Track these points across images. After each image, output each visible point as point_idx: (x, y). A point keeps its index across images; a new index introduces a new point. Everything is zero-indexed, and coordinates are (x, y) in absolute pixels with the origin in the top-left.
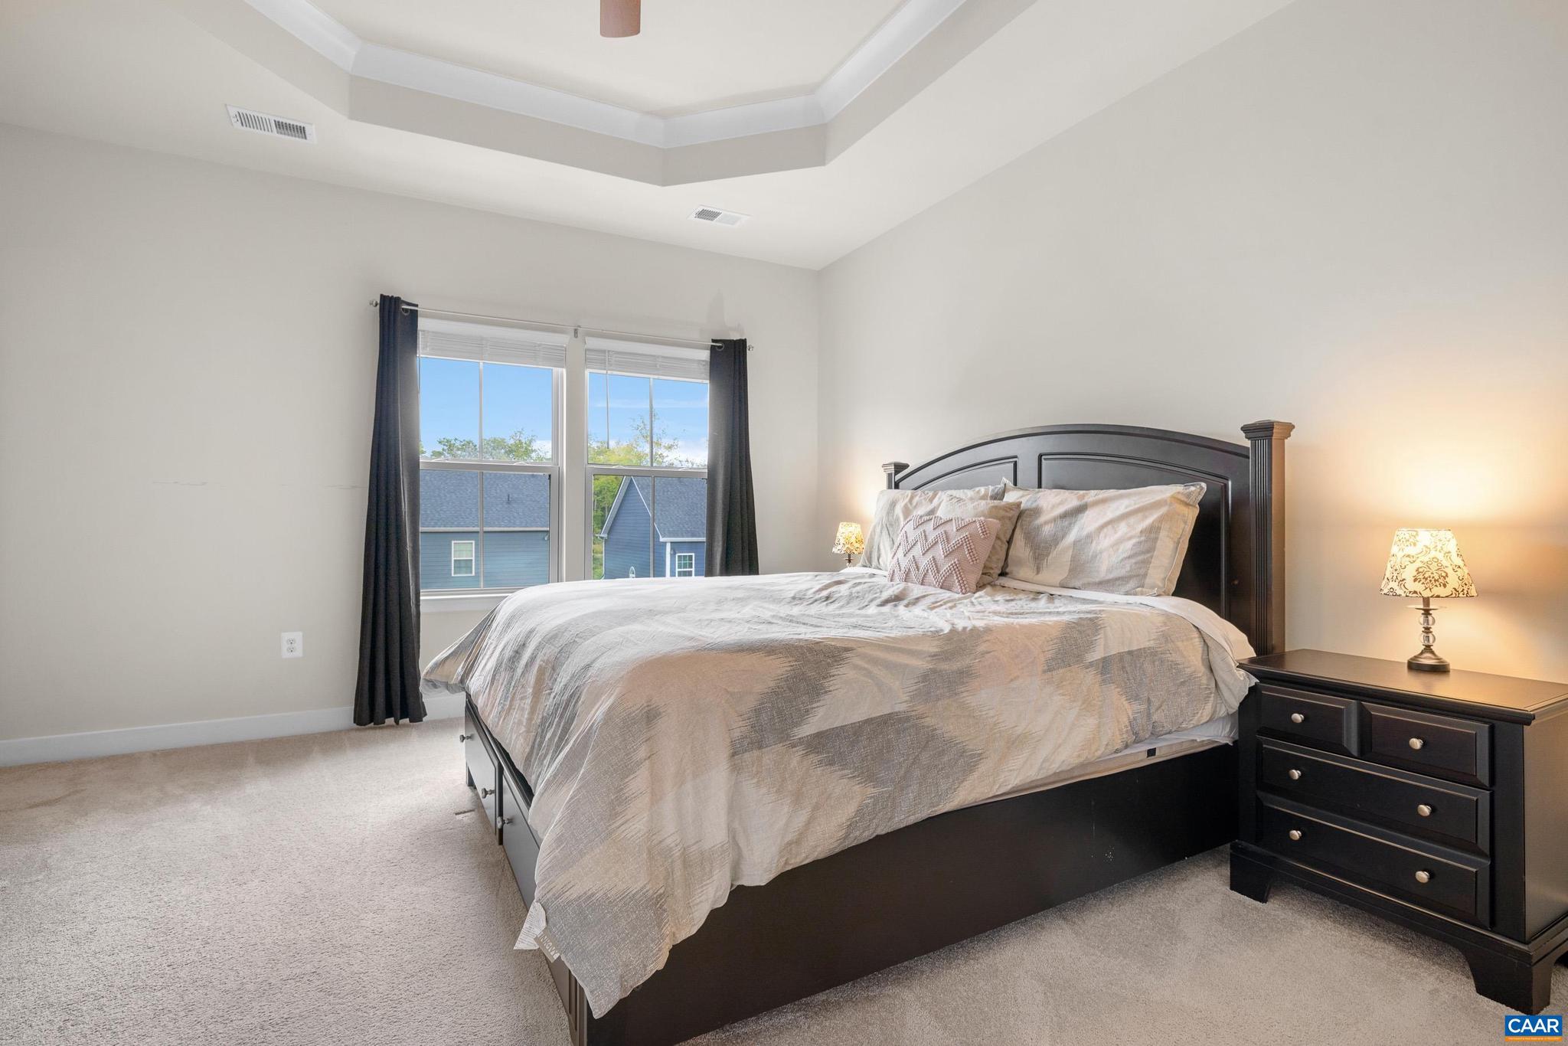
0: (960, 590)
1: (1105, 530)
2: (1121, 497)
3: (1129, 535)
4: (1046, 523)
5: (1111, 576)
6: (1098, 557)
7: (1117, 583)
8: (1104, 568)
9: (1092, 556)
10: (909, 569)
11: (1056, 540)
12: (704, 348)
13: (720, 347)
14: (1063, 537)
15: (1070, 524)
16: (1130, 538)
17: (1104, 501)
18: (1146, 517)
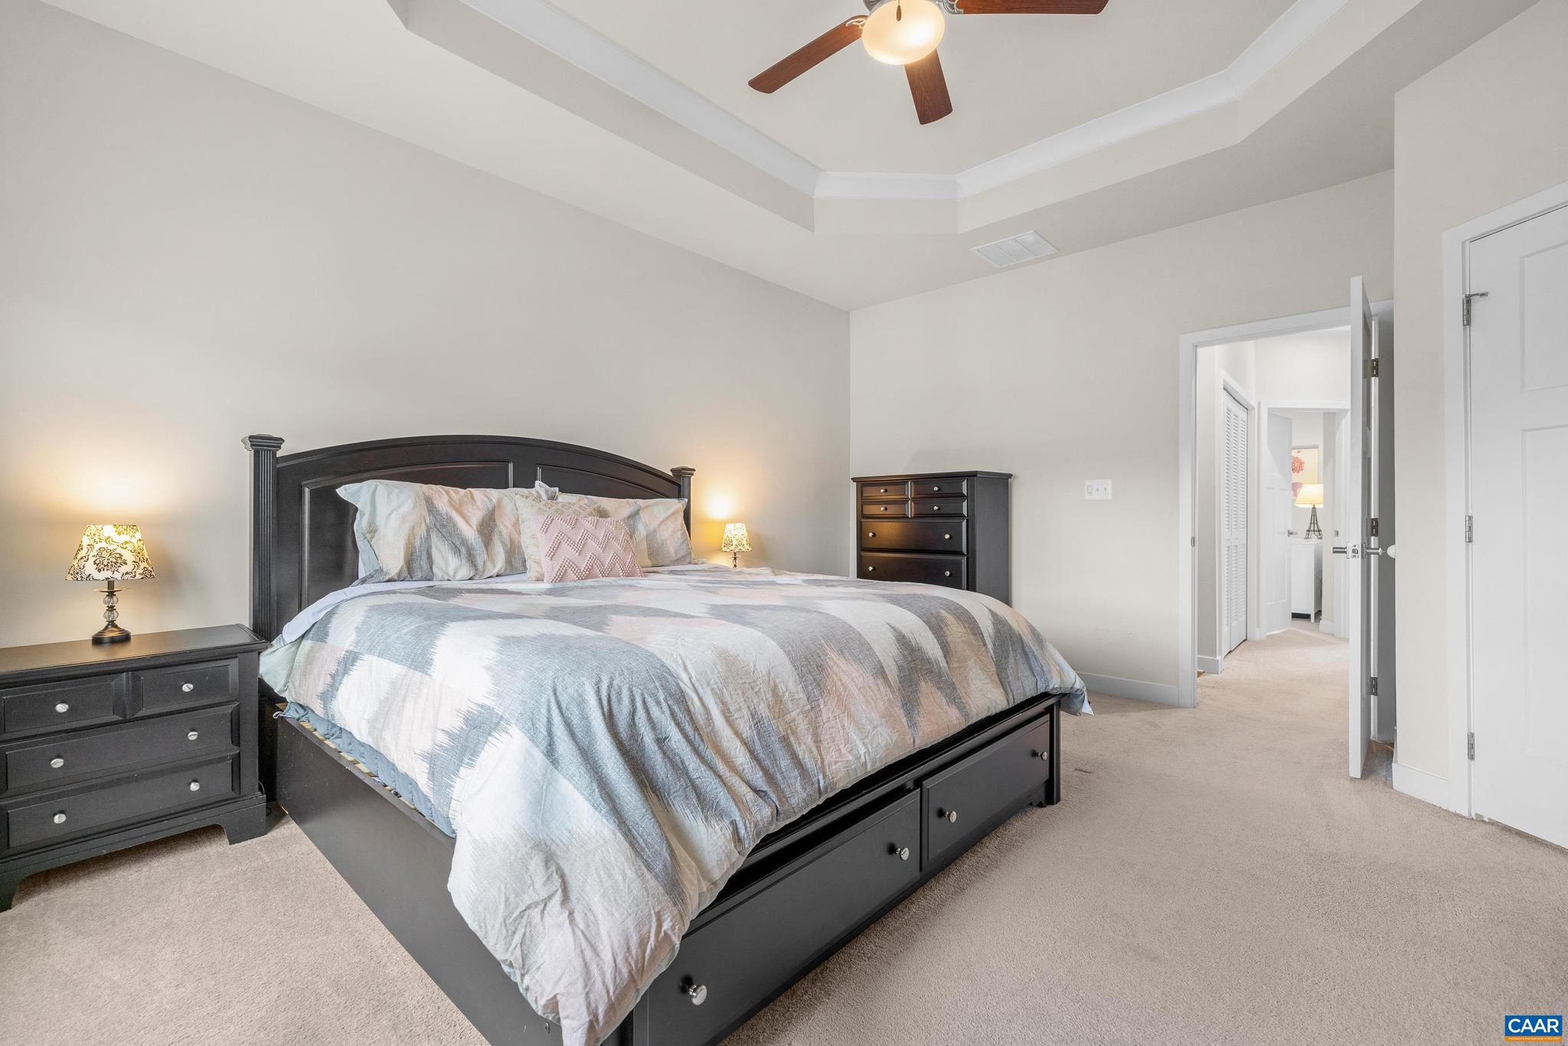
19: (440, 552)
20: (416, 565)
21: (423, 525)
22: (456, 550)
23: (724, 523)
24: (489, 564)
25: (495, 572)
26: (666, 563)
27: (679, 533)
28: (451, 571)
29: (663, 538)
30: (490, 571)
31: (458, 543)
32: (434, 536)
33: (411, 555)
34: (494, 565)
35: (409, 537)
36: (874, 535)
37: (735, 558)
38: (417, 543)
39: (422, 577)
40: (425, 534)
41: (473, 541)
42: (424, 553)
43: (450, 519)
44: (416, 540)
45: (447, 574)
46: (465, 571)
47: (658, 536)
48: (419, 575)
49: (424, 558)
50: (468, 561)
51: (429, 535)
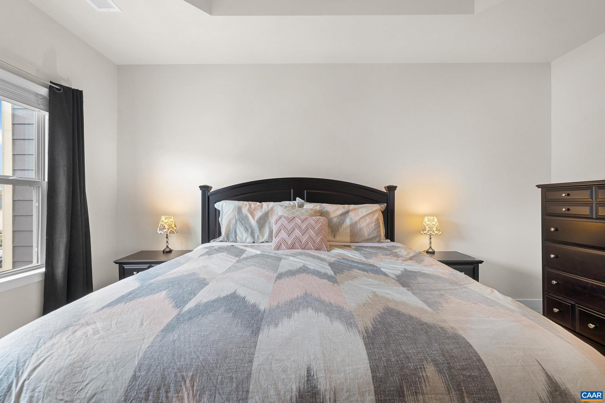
0: (326, 250)
1: (362, 220)
2: (361, 208)
3: (372, 221)
4: (334, 217)
5: (371, 237)
6: (362, 230)
7: (373, 239)
8: (366, 234)
9: (359, 230)
10: (295, 243)
11: (341, 224)
12: (44, 86)
13: (59, 90)
14: (343, 223)
15: (344, 218)
16: (372, 223)
17: (355, 209)
18: (374, 216)
19: (240, 230)
20: (230, 235)
21: (234, 219)
22: (246, 230)
23: (424, 216)
24: (260, 237)
25: (262, 241)
26: (359, 241)
27: (373, 224)
28: (244, 239)
29: (361, 226)
30: (261, 240)
31: (248, 227)
32: (238, 224)
33: (229, 232)
34: (263, 237)
35: (228, 224)
36: (556, 230)
37: (430, 238)
38: (232, 227)
39: (232, 241)
40: (235, 223)
41: (255, 226)
42: (234, 231)
43: (246, 216)
44: (231, 225)
45: (242, 240)
46: (250, 240)
47: (358, 225)
48: (231, 240)
49: (233, 233)
50: (251, 235)
51: (236, 223)
